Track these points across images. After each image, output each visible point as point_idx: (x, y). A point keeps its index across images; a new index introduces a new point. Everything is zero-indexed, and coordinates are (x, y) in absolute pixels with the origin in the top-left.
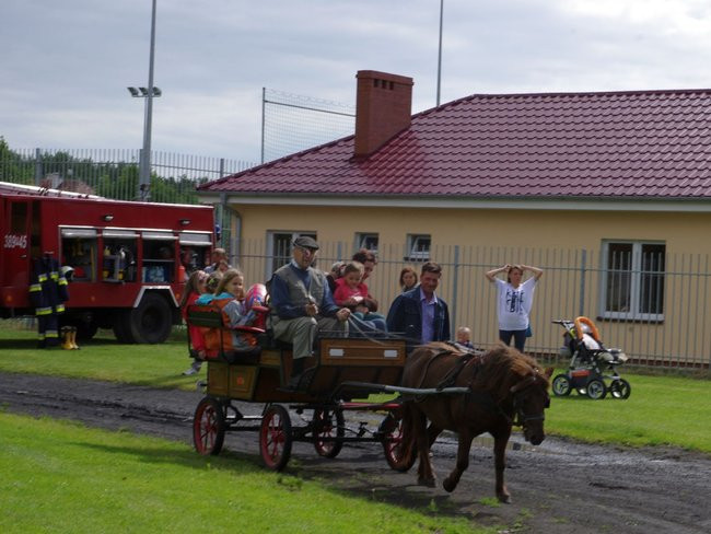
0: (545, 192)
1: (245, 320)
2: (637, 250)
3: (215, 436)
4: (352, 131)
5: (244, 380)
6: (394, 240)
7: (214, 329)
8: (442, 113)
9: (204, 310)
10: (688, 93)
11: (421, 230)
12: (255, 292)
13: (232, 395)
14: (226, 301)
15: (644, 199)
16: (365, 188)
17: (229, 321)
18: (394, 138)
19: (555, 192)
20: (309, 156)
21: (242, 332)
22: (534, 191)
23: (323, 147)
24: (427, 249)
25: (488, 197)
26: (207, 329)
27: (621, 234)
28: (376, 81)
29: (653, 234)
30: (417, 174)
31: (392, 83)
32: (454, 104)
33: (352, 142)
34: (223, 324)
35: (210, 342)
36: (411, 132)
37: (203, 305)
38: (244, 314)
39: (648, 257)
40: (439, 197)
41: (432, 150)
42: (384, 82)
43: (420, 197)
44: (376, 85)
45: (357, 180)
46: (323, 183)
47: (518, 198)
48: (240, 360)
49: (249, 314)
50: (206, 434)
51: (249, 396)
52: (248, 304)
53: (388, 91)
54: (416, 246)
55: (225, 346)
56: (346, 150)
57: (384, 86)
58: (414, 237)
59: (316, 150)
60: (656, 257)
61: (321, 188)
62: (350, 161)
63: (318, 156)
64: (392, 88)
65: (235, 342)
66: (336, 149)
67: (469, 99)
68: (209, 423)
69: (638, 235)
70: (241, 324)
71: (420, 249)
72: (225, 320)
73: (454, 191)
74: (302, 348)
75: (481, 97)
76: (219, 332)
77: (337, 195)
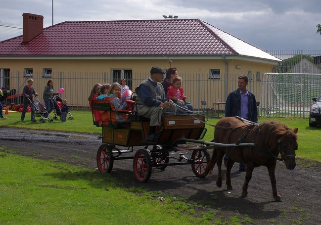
0: (91, 53)
1: (122, 107)
2: (123, 72)
3: (108, 163)
4: (22, 34)
5: (122, 136)
6: (38, 70)
7: (106, 111)
8: (54, 28)
9: (101, 102)
10: (137, 21)
11: (48, 67)
12: (127, 93)
13: (116, 143)
14: (112, 98)
15: (124, 55)
16: (27, 53)
17: (114, 108)
18: (37, 36)
19: (95, 53)
20: (6, 42)
21: (120, 113)
22: (87, 53)
23: (11, 39)
24: (50, 73)
25: (71, 56)
26: (103, 112)
27: (117, 67)
28: (30, 17)
29: (128, 67)
30: (43, 48)
31: (36, 18)
32: (58, 25)
33: (22, 37)
34: (111, 109)
35: (104, 118)
36: (43, 34)
37: (100, 100)
38: (121, 104)
39: (126, 74)
40: (54, 56)
41: (51, 40)
42: (33, 17)
43: (47, 56)
44: (30, 18)
45: (24, 50)
46: (11, 52)
47: (82, 56)
48: (120, 126)
49: (124, 104)
50: (104, 163)
51: (125, 143)
52: (123, 99)
53: (34, 20)
54: (46, 72)
55: (112, 120)
56: (20, 40)
57: (33, 19)
58: (46, 69)
59: (9, 40)
60: (129, 74)
61: (11, 53)
62: (21, 44)
63: (9, 42)
64: (36, 19)
65: (117, 118)
66: (16, 40)
67: (64, 23)
68: (105, 157)
69: (123, 67)
70: (120, 109)
71: (48, 73)
72: (112, 107)
73: (59, 54)
74: (155, 121)
75: (68, 22)
76: (109, 113)
77: (17, 56)
